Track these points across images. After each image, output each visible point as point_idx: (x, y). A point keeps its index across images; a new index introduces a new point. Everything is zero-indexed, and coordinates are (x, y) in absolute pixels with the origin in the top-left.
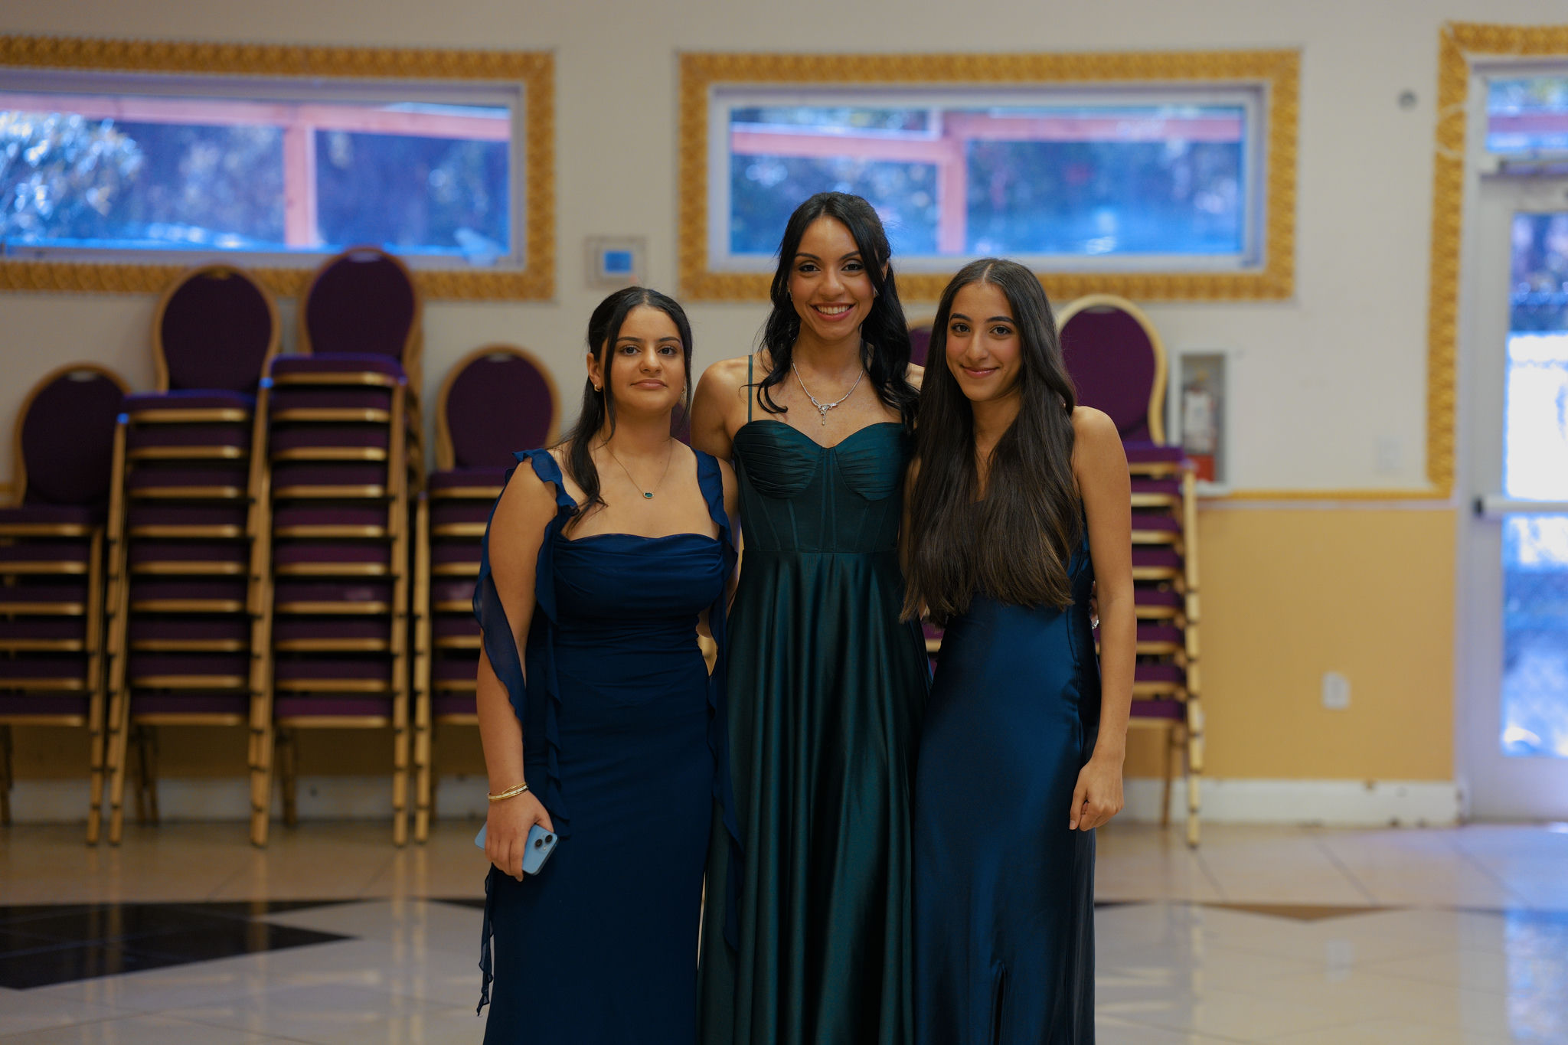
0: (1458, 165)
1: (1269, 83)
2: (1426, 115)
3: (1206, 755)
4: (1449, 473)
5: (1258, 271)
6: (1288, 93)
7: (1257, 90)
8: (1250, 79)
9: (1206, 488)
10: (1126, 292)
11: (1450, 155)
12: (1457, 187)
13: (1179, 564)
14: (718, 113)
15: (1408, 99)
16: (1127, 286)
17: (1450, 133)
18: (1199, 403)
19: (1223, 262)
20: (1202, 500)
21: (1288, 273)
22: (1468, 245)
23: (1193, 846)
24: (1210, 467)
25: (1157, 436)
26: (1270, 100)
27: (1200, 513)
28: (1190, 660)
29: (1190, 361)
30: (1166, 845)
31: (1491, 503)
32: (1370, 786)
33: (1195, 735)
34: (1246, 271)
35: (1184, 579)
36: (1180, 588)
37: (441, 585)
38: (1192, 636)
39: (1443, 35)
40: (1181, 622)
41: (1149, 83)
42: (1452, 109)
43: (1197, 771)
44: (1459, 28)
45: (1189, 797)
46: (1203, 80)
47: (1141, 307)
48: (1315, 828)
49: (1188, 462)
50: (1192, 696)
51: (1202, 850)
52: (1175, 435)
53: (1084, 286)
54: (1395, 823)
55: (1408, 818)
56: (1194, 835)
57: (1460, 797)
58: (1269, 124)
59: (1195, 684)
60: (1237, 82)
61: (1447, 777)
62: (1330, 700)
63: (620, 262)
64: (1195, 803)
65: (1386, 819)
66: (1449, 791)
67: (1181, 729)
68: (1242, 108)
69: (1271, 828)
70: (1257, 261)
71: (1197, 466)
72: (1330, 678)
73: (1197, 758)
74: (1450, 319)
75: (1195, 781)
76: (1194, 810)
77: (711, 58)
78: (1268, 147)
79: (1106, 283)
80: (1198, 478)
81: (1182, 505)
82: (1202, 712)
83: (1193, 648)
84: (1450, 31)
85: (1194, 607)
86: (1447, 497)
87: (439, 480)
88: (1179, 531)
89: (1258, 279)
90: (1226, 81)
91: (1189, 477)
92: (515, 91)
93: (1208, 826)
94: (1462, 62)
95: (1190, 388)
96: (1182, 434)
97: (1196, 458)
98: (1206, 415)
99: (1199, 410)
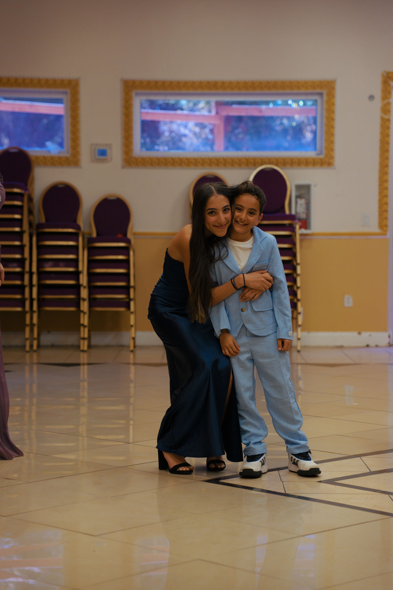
0: (389, 120)
1: (325, 92)
2: (378, 103)
3: (303, 322)
4: (386, 226)
5: (321, 157)
6: (331, 95)
7: (321, 94)
8: (318, 91)
9: (304, 231)
10: (277, 165)
11: (386, 117)
12: (388, 128)
13: (294, 255)
14: (137, 101)
15: (371, 98)
16: (276, 161)
17: (386, 109)
18: (302, 202)
19: (311, 154)
20: (301, 235)
21: (332, 157)
23: (299, 351)
24: (305, 224)
25: (287, 212)
26: (325, 97)
27: (301, 240)
28: (298, 288)
29: (299, 187)
32: (359, 333)
33: (299, 313)
34: (318, 157)
35: (296, 261)
36: (295, 263)
37: (41, 262)
38: (298, 279)
39: (383, 76)
40: (295, 275)
41: (284, 91)
42: (386, 101)
43: (300, 326)
44: (388, 73)
45: (297, 335)
46: (303, 91)
47: (282, 169)
48: (341, 347)
49: (297, 221)
50: (298, 300)
51: (302, 353)
52: (293, 212)
53: (263, 161)
54: (368, 346)
55: (372, 344)
56: (299, 348)
57: (389, 336)
58: (325, 106)
59: (299, 296)
60: (314, 91)
61: (385, 330)
62: (346, 304)
63: (103, 153)
64: (299, 337)
65: (365, 344)
66: (385, 335)
67: (295, 312)
68: (316, 101)
69: (326, 347)
70: (321, 153)
71: (300, 223)
72: (346, 297)
73: (300, 322)
74: (386, 173)
75: (299, 329)
76: (299, 339)
77: (134, 82)
78: (325, 114)
79: (270, 161)
80: (301, 228)
81: (295, 235)
82: (302, 306)
83: (299, 284)
84: (385, 74)
85: (299, 270)
86: (385, 234)
87: (40, 226)
88: (294, 244)
89: (321, 160)
90: (310, 91)
91: (297, 227)
92: (66, 93)
93: (304, 347)
94: (389, 85)
95: (298, 197)
96: (296, 212)
97: (300, 220)
98: (304, 206)
99: (301, 204)
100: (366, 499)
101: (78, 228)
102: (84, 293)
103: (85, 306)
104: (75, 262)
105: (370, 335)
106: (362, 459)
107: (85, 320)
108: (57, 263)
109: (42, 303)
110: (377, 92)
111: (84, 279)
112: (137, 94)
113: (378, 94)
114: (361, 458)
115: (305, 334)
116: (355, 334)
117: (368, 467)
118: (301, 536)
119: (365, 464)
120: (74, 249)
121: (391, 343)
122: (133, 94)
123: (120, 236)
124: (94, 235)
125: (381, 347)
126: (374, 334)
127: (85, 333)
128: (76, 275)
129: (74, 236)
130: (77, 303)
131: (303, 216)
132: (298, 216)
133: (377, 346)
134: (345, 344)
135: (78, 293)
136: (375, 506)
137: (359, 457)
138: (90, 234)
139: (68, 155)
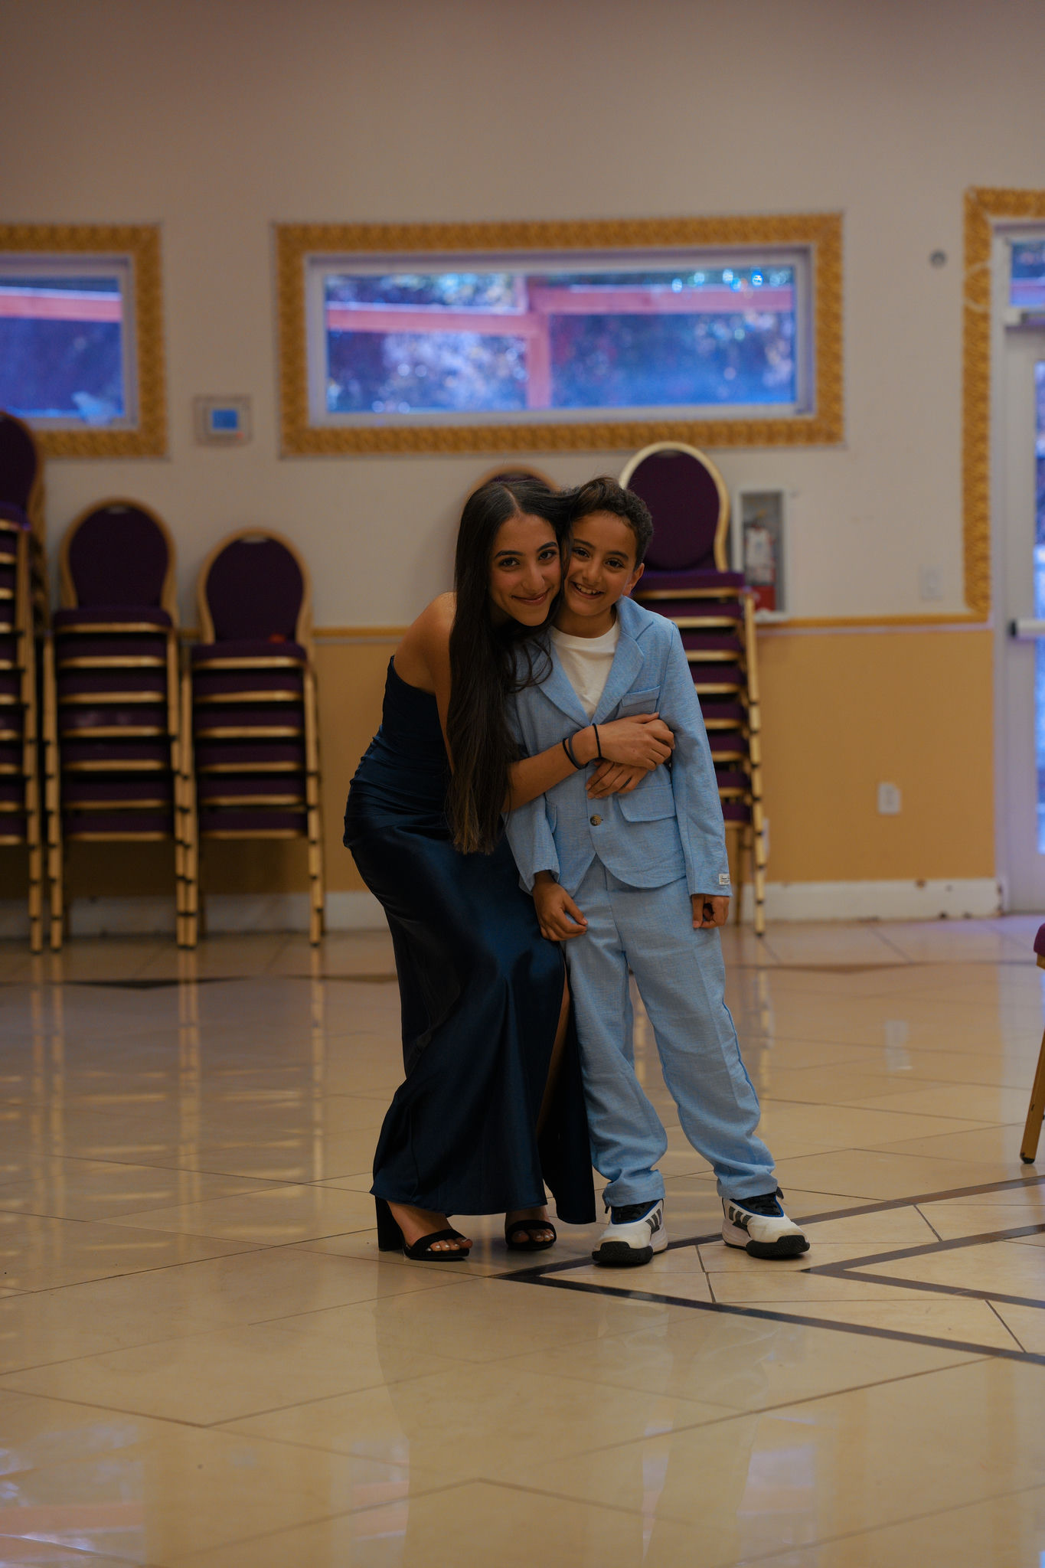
0: (985, 317)
1: (814, 245)
2: (955, 272)
3: (772, 854)
4: (986, 597)
5: (809, 417)
6: (831, 253)
7: (804, 252)
8: (797, 243)
9: (766, 615)
10: (691, 441)
11: (978, 308)
12: (985, 337)
13: (742, 680)
14: (316, 281)
15: (938, 258)
16: (692, 432)
17: (977, 289)
18: (759, 538)
19: (781, 411)
20: (760, 626)
21: (838, 418)
22: (996, 389)
23: (760, 935)
24: (770, 597)
25: (721, 565)
26: (815, 260)
27: (760, 641)
28: (754, 766)
29: (751, 500)
30: (739, 938)
31: (1023, 625)
32: (921, 884)
33: (760, 834)
34: (800, 418)
35: (747, 694)
36: (745, 702)
37: (67, 713)
38: (755, 744)
39: (967, 200)
40: (745, 734)
41: (706, 246)
42: (977, 267)
43: (761, 867)
44: (981, 193)
45: (755, 893)
46: (755, 244)
47: (705, 452)
48: (872, 922)
49: (747, 590)
50: (756, 799)
51: (768, 938)
52: (738, 567)
53: (653, 433)
54: (943, 916)
55: (954, 911)
56: (760, 927)
57: (1000, 890)
58: (816, 282)
59: (758, 788)
60: (787, 244)
61: (988, 873)
62: (884, 808)
63: (227, 420)
64: (761, 895)
65: (936, 913)
66: (990, 886)
67: (748, 832)
68: (792, 269)
69: (834, 923)
70: (808, 408)
71: (757, 596)
72: (884, 788)
73: (762, 856)
74: (982, 458)
75: (760, 876)
76: (759, 902)
77: (305, 229)
78: (816, 303)
79: (673, 431)
80: (758, 607)
81: (744, 627)
82: (765, 814)
83: (756, 756)
84: (973, 196)
85: (755, 718)
86: (984, 620)
87: (63, 617)
88: (742, 650)
89: (809, 425)
90: (775, 243)
91: (749, 604)
92: (124, 263)
93: (777, 924)
94: (985, 224)
95: (750, 525)
96: (745, 566)
97: (756, 587)
98: (766, 550)
99: (759, 545)
100: (927, 1312)
101: (165, 619)
102: (185, 793)
103: (187, 828)
104: (158, 712)
105: (949, 889)
106: (918, 1210)
107: (187, 864)
108: (109, 713)
109: (71, 821)
110: (953, 240)
111: (182, 757)
112: (314, 262)
113: (955, 247)
114: (917, 1206)
115: (776, 888)
116: (907, 887)
117: (933, 1230)
118: (751, 1412)
119: (927, 1221)
120: (156, 678)
121: (1006, 907)
122: (305, 262)
123: (277, 639)
124: (209, 638)
125: (980, 919)
126: (958, 884)
127: (188, 898)
128: (162, 745)
129: (154, 643)
130: (165, 820)
131: (764, 576)
132: (750, 577)
133: (967, 917)
134: (883, 913)
135: (169, 795)
136: (950, 1329)
137: (912, 1204)
138: (199, 636)
139: (134, 428)
